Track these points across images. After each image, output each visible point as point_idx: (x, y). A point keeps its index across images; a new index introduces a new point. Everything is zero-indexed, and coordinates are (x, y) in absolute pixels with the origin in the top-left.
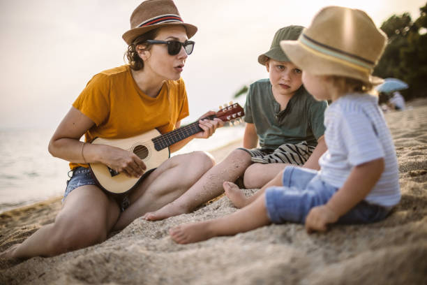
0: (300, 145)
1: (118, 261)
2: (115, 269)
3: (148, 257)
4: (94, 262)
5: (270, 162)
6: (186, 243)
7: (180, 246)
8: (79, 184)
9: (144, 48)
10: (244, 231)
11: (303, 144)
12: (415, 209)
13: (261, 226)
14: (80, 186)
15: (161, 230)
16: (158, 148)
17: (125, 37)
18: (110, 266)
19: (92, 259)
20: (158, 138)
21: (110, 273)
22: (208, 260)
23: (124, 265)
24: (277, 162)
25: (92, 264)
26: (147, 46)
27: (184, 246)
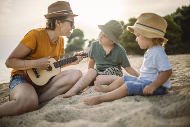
0: (115, 68)
1: (65, 113)
2: (66, 117)
3: (79, 111)
4: (54, 114)
5: (106, 74)
6: (92, 105)
7: (90, 106)
8: (20, 82)
9: (59, 21)
10: (118, 99)
11: (117, 68)
12: (174, 90)
13: (125, 96)
14: (21, 83)
15: (71, 101)
16: (56, 67)
17: (46, 16)
18: (62, 115)
19: (52, 113)
20: (56, 63)
21: (64, 119)
22: (113, 109)
23: (69, 115)
24: (109, 74)
25: (53, 115)
26: (62, 21)
27: (92, 106)
